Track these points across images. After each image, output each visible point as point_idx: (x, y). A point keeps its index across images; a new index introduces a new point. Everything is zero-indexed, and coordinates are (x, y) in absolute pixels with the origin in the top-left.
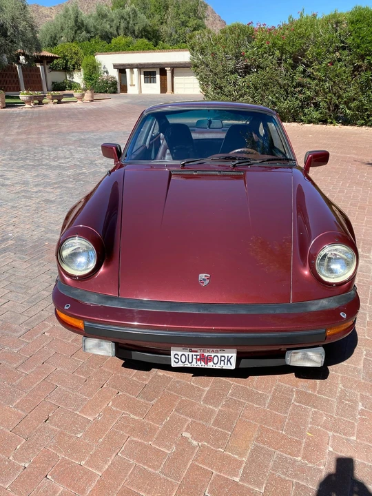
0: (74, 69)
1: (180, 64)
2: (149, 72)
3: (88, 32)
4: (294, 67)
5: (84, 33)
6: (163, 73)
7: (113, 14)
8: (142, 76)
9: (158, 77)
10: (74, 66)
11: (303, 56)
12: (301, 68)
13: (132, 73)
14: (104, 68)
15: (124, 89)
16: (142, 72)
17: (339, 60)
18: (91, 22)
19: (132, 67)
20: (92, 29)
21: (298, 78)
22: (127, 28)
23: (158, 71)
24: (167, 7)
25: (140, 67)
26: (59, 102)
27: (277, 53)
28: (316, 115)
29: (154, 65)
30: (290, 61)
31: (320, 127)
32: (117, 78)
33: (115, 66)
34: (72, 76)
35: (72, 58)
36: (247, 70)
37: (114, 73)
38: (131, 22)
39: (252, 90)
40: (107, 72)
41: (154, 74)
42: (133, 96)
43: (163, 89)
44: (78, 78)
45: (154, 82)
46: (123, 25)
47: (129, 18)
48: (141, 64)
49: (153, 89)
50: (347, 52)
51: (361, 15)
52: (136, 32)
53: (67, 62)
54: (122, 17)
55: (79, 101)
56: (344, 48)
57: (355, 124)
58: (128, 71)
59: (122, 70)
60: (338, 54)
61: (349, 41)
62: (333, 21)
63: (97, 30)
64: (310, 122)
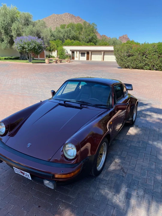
0: (53, 51)
1: (95, 50)
2: (83, 53)
3: (54, 37)
4: (143, 56)
5: (53, 37)
6: (88, 53)
7: (62, 30)
8: (80, 54)
9: (86, 55)
10: (53, 49)
11: (145, 53)
12: (145, 56)
13: (77, 53)
14: (67, 51)
15: (73, 58)
16: (80, 53)
17: (155, 54)
18: (55, 34)
19: (77, 51)
20: (56, 36)
21: (144, 58)
22: (67, 36)
23: (86, 53)
24: (82, 29)
25: (80, 51)
26: (61, 62)
27: (139, 52)
28: (148, 68)
29: (85, 51)
30: (142, 54)
31: (149, 71)
32: (71, 55)
33: (71, 50)
34: (52, 53)
35: (52, 47)
36: (129, 56)
37: (70, 53)
38: (69, 33)
39: (131, 61)
40: (67, 52)
41: (84, 54)
42: (76, 61)
43: (88, 59)
44: (54, 54)
45: (85, 56)
46: (66, 35)
47: (68, 32)
48: (80, 50)
49: (84, 58)
50: (157, 53)
51: (160, 44)
52: (70, 37)
53: (51, 48)
54: (66, 32)
55: (67, 62)
56: (156, 52)
57: (159, 71)
58: (75, 52)
59: (73, 52)
60: (154, 53)
61: (157, 50)
62: (153, 45)
63: (57, 36)
64: (146, 69)
